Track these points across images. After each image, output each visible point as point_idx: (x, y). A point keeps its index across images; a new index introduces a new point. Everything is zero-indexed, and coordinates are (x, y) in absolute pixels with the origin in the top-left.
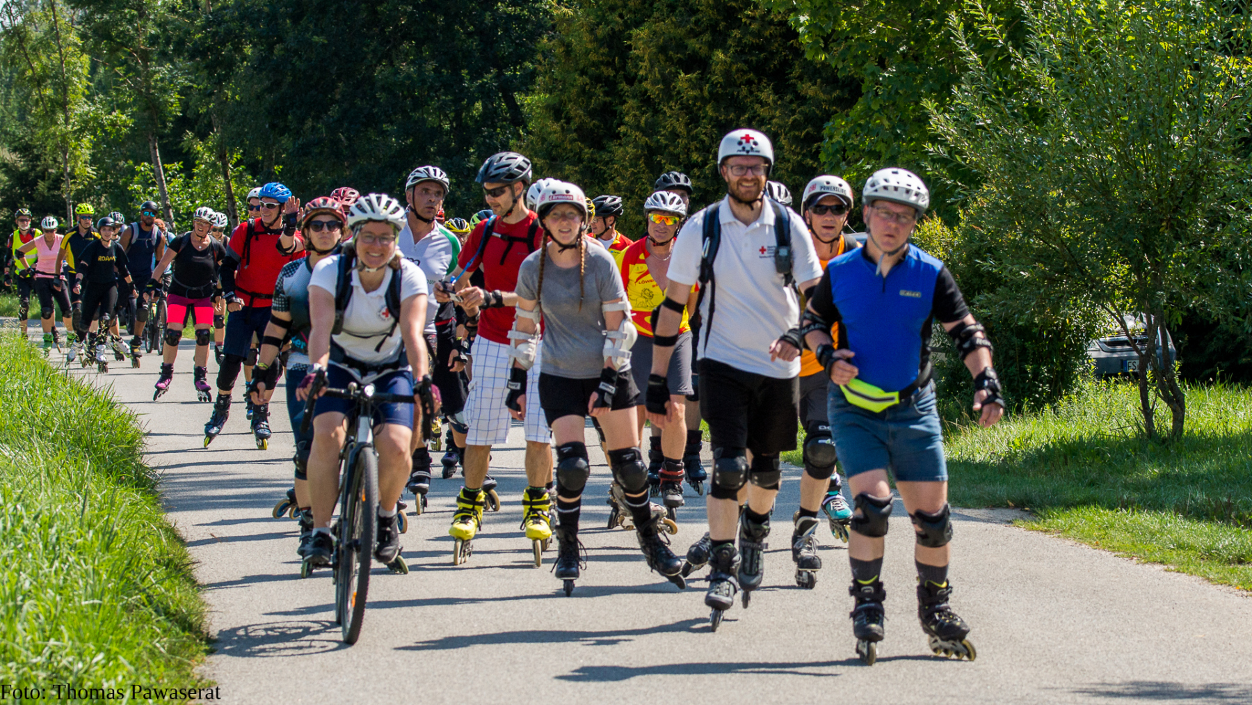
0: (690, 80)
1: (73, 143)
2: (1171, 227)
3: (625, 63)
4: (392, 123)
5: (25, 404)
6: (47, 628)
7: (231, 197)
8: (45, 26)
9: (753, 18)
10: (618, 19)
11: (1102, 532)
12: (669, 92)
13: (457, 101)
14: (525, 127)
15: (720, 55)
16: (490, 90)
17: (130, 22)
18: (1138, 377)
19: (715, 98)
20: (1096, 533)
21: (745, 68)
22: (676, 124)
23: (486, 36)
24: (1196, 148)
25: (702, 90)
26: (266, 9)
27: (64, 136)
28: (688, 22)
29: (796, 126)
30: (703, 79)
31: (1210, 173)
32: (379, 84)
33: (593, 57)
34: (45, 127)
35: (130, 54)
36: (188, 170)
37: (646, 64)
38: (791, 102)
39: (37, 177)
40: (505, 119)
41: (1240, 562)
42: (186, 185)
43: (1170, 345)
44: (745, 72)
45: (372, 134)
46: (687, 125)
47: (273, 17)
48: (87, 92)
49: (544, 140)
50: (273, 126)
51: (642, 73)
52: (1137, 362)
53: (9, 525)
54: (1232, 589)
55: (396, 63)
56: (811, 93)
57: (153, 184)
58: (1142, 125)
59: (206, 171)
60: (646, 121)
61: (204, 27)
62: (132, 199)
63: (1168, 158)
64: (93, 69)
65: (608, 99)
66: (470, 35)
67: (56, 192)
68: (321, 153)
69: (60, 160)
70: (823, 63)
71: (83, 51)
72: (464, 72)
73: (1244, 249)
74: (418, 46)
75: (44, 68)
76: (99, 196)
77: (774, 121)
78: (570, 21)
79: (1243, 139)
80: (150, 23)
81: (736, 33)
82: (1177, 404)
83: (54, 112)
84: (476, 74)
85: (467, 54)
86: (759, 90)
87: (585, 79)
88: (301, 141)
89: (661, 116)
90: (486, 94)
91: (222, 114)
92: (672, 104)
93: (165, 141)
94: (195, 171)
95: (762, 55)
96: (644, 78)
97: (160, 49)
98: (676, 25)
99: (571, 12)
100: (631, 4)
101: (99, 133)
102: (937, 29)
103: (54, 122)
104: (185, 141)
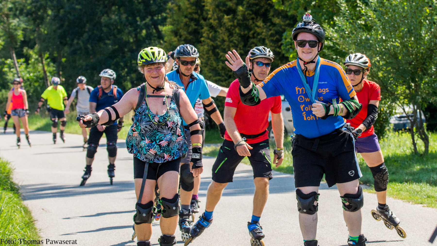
0: (229, 19)
2: (422, 71)
3: (203, 12)
4: (109, 40)
7: (45, 72)
11: (398, 192)
12: (221, 24)
13: (135, 30)
14: (163, 40)
15: (240, 8)
16: (148, 25)
18: (410, 131)
19: (239, 25)
20: (395, 193)
21: (251, 13)
22: (224, 36)
24: (431, 39)
25: (233, 22)
29: (272, 35)
30: (234, 18)
32: (103, 24)
33: (190, 11)
36: (27, 62)
37: (210, 13)
38: (270, 26)
40: (155, 37)
42: (26, 68)
43: (423, 117)
44: (250, 15)
45: (102, 45)
46: (228, 36)
49: (170, 44)
50: (61, 43)
51: (209, 16)
52: (410, 125)
55: (110, 15)
56: (277, 22)
57: (13, 68)
58: (409, 31)
59: (34, 62)
60: (212, 35)
61: (31, 4)
65: (196, 27)
68: (81, 53)
70: (282, 10)
72: (138, 18)
74: (119, 9)
77: (263, 34)
82: (426, 140)
84: (143, 19)
85: (139, 11)
86: (257, 22)
87: (186, 20)
88: (72, 49)
89: (218, 34)
90: (147, 27)
91: (39, 39)
92: (222, 28)
93: (17, 50)
94: (30, 62)
95: (258, 8)
96: (210, 18)
97: (14, 13)
104: (25, 50)
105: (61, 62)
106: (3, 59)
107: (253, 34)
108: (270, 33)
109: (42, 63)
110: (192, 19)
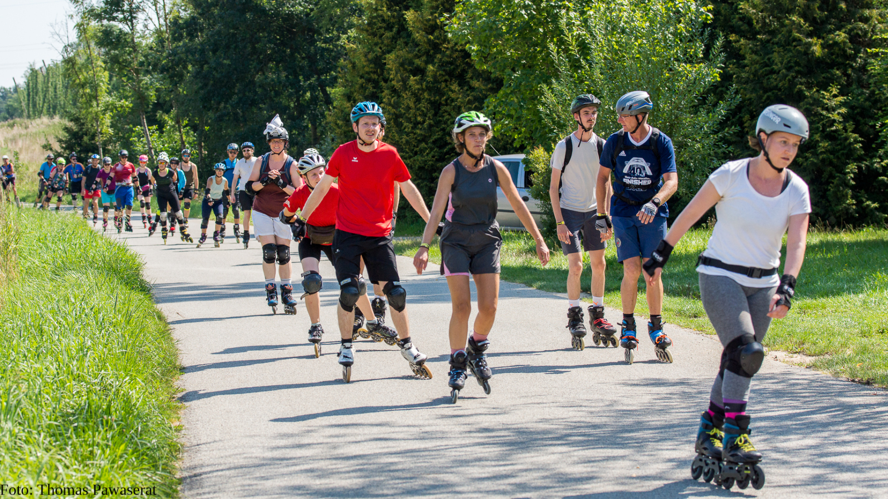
0: (416, 80)
1: (102, 116)
3: (383, 72)
4: (265, 104)
5: (83, 251)
6: (100, 364)
7: (183, 143)
8: (85, 57)
9: (447, 48)
10: (380, 50)
12: (405, 87)
13: (297, 92)
14: (332, 105)
15: (430, 67)
16: (314, 86)
17: (129, 54)
19: (429, 89)
21: (444, 73)
22: (409, 102)
24: (671, 110)
25: (422, 85)
26: (199, 47)
27: (96, 113)
28: (414, 50)
29: (470, 102)
30: (422, 79)
31: (678, 123)
32: (258, 84)
33: (367, 69)
34: (87, 108)
35: (129, 71)
36: (161, 130)
37: (393, 72)
38: (467, 90)
39: (83, 134)
40: (322, 101)
41: (695, 317)
42: (160, 137)
44: (443, 76)
45: (255, 110)
46: (415, 103)
47: (202, 52)
48: (108, 91)
49: (342, 111)
50: (204, 107)
51: (392, 77)
53: (78, 313)
54: (691, 330)
55: (267, 74)
56: (477, 85)
57: (143, 137)
59: (170, 129)
61: (167, 57)
62: (132, 145)
63: (658, 116)
64: (111, 78)
65: (375, 90)
66: (303, 58)
67: (93, 142)
68: (229, 119)
69: (95, 125)
70: (483, 71)
71: (105, 69)
72: (301, 78)
73: (695, 161)
74: (277, 65)
75: (86, 78)
76: (115, 143)
77: (459, 100)
78: (355, 50)
79: (694, 105)
80: (140, 55)
81: (439, 56)
83: (91, 101)
84: (307, 78)
85: (302, 68)
86: (451, 85)
87: (362, 80)
88: (218, 114)
89: (401, 98)
90: (312, 88)
91: (177, 101)
92: (407, 92)
93: (148, 115)
94: (164, 130)
95: (452, 67)
96: (393, 79)
97: (145, 68)
98: (409, 52)
99: (355, 46)
100: (385, 42)
101: (114, 111)
102: (540, 52)
103: (91, 106)
104: (158, 115)
105: (203, 130)
106: (131, 126)
107: (446, 100)
109: (180, 132)
110: (369, 80)
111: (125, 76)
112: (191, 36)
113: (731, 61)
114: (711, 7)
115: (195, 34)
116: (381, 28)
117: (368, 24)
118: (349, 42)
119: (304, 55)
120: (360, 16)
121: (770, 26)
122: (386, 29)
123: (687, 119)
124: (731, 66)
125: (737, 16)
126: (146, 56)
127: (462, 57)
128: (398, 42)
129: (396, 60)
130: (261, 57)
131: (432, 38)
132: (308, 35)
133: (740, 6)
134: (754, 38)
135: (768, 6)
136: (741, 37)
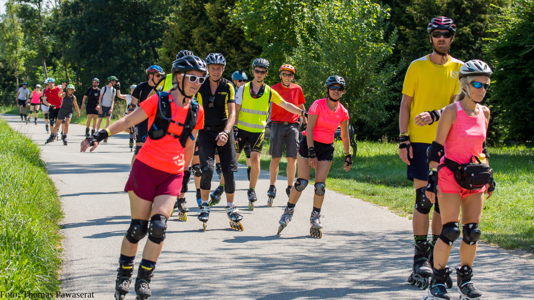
0: (210, 46)
1: (19, 60)
2: (355, 94)
3: (190, 40)
4: (118, 56)
5: (5, 141)
6: (14, 210)
7: (67, 78)
8: (10, 23)
9: (230, 27)
10: (189, 27)
11: (332, 185)
12: (203, 49)
13: (138, 50)
14: (159, 59)
15: (219, 38)
16: (148, 46)
17: (37, 23)
20: (330, 186)
21: (227, 42)
23: (147, 30)
24: (363, 70)
25: (213, 49)
26: (79, 20)
27: (16, 58)
28: (210, 28)
29: (242, 60)
30: (214, 45)
31: (367, 78)
32: (114, 44)
33: (180, 38)
34: (10, 55)
35: (37, 33)
36: (54, 69)
37: (196, 40)
38: (240, 53)
39: (7, 70)
40: (152, 56)
41: (373, 195)
42: (53, 73)
43: (353, 130)
44: (227, 44)
45: (111, 59)
47: (81, 23)
48: (23, 44)
49: (165, 63)
50: (81, 56)
51: (195, 43)
54: (370, 203)
55: (120, 38)
56: (246, 50)
57: (43, 73)
58: (347, 63)
59: (60, 69)
61: (60, 26)
62: (37, 78)
63: (355, 73)
64: (25, 37)
66: (142, 30)
67: (13, 75)
68: (96, 65)
69: (14, 65)
70: (251, 42)
71: (22, 31)
72: (140, 41)
74: (126, 33)
75: (10, 36)
76: (26, 76)
77: (235, 59)
78: (174, 26)
79: (377, 68)
80: (43, 23)
81: (224, 32)
82: (355, 147)
83: (12, 50)
84: (144, 42)
85: (141, 36)
86: (231, 49)
87: (178, 44)
88: (90, 61)
90: (147, 48)
91: (65, 52)
92: (204, 53)
93: (47, 60)
94: (56, 69)
95: (232, 39)
96: (196, 45)
97: (46, 31)
98: (206, 29)
99: (174, 24)
100: (192, 22)
101: (27, 57)
102: (286, 32)
103: (13, 53)
104: (53, 60)
105: (80, 71)
106: (36, 66)
108: (241, 58)
109: (66, 71)
110: (181, 45)
111: (34, 36)
112: (75, 13)
113: (400, 42)
114: (389, 9)
115: (77, 12)
116: (190, 13)
117: (183, 11)
118: (170, 21)
119: (143, 28)
120: (177, 6)
121: (424, 21)
122: (193, 14)
123: (373, 76)
124: (400, 45)
125: (405, 15)
126: (47, 24)
127: (238, 33)
128: (200, 22)
129: (198, 33)
130: (117, 27)
131: (221, 20)
132: (145, 15)
133: (407, 9)
134: (415, 29)
135: (424, 10)
136: (407, 27)
